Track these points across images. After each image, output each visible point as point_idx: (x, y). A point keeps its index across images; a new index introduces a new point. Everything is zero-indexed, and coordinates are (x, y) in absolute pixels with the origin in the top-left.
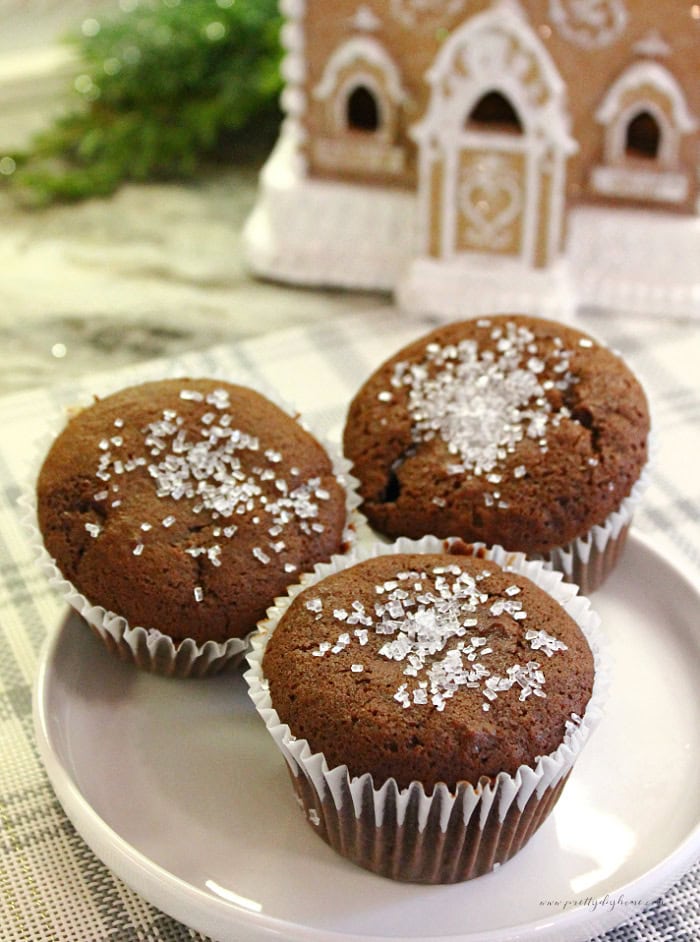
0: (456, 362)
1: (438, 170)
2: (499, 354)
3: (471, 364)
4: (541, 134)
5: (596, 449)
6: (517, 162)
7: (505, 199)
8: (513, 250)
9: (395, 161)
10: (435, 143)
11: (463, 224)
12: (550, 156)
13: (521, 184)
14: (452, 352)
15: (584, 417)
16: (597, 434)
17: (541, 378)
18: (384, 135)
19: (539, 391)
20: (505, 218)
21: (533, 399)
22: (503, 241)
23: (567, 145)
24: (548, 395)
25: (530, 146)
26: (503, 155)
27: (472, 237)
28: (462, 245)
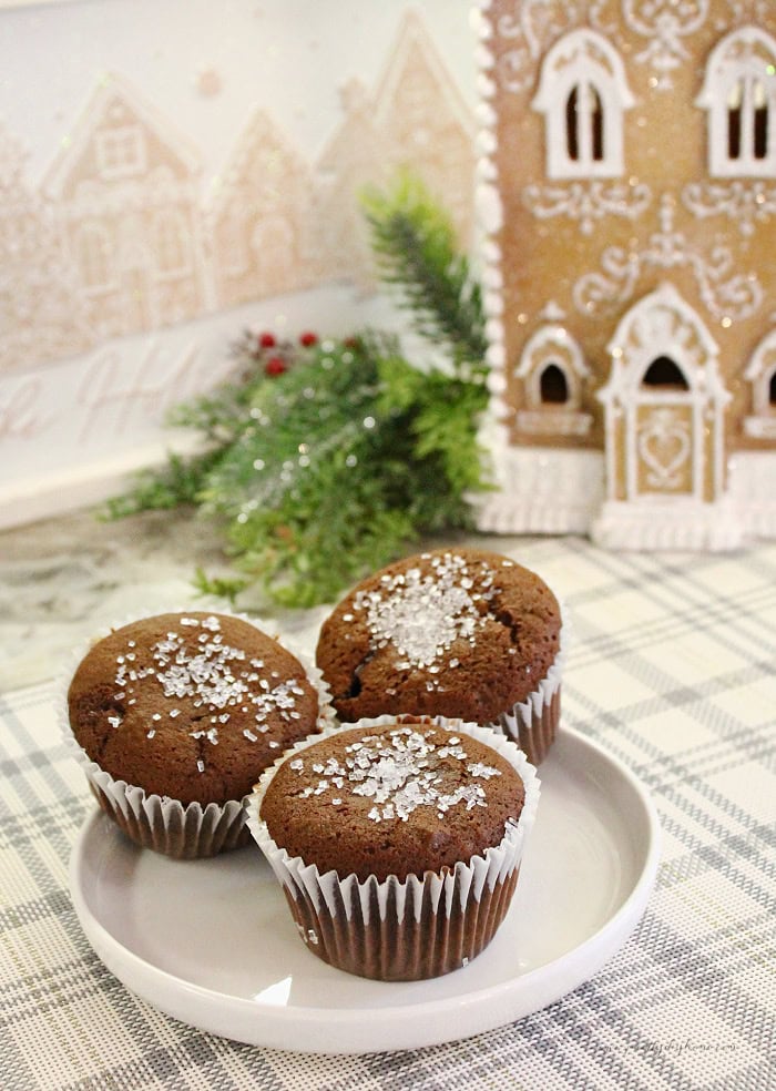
0: (404, 587)
1: (622, 424)
2: (438, 578)
3: (416, 587)
4: (703, 389)
5: (515, 641)
6: (686, 413)
7: (678, 444)
8: (687, 488)
9: (583, 424)
10: (617, 403)
11: (644, 469)
12: (711, 405)
13: (690, 433)
14: (400, 579)
15: (505, 618)
16: (515, 630)
17: (470, 592)
18: (572, 404)
19: (469, 601)
20: (678, 462)
21: (465, 609)
22: (677, 482)
23: (724, 398)
24: (477, 604)
25: (695, 398)
26: (673, 408)
27: (652, 480)
28: (644, 488)
